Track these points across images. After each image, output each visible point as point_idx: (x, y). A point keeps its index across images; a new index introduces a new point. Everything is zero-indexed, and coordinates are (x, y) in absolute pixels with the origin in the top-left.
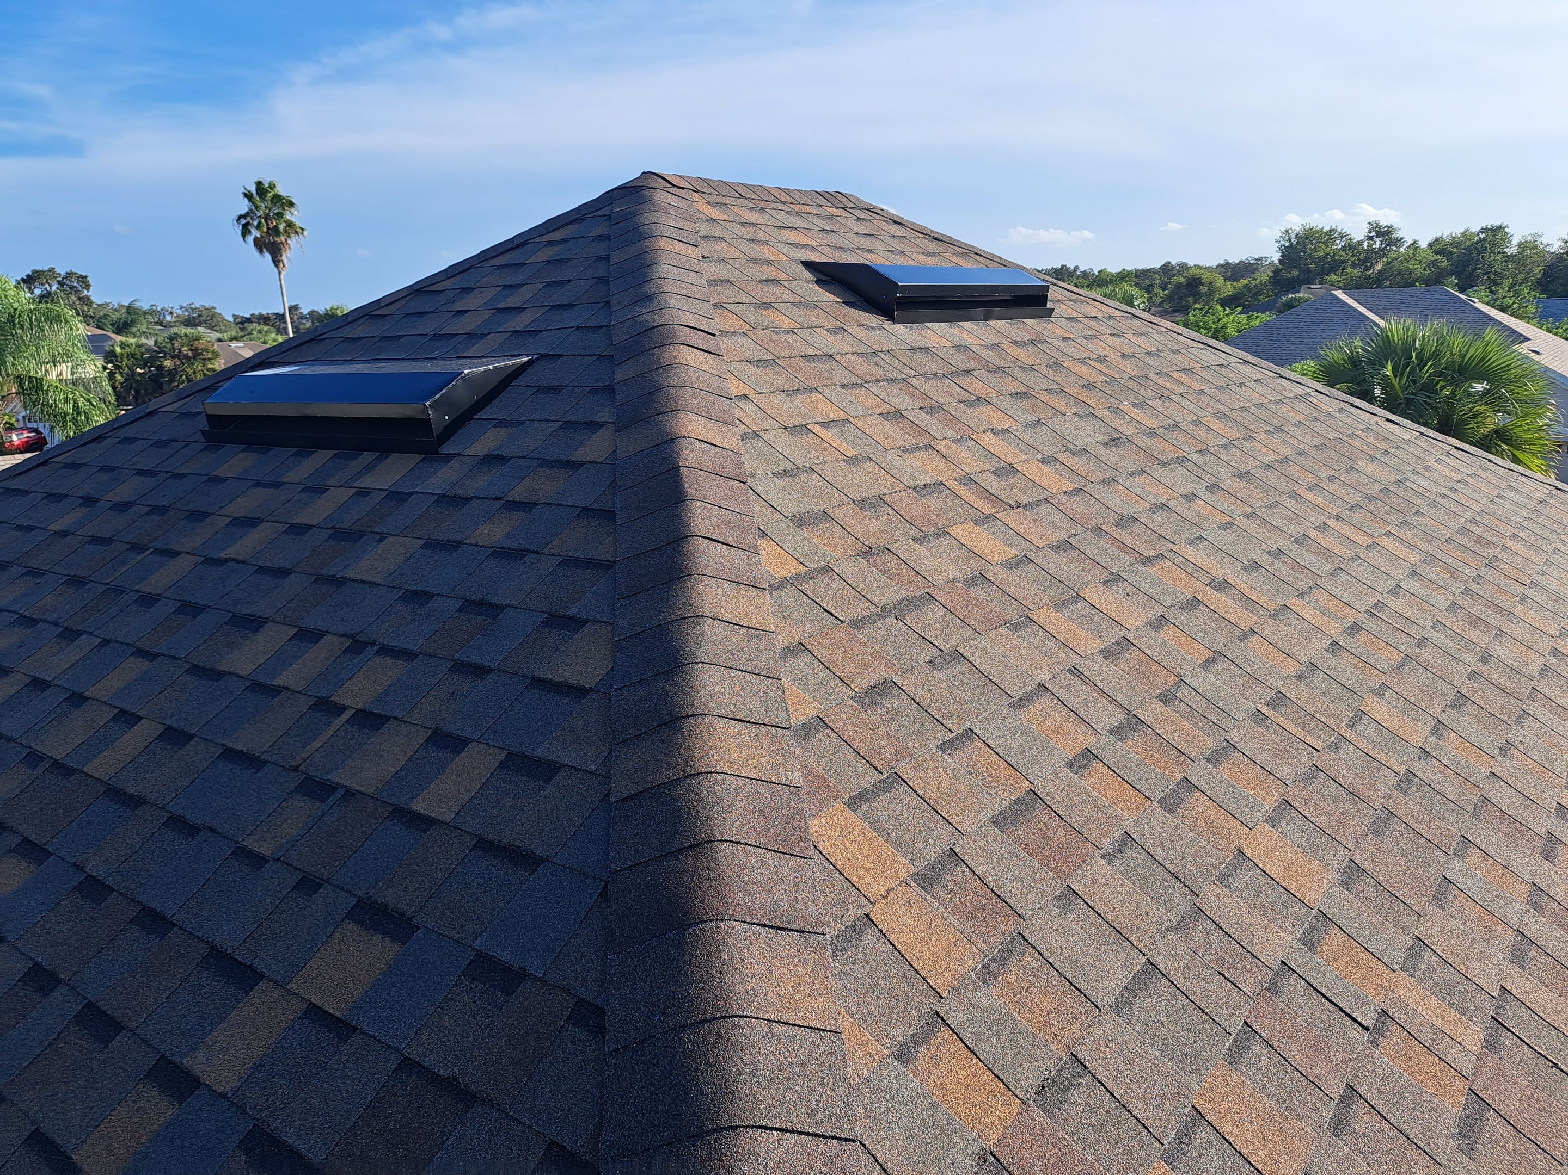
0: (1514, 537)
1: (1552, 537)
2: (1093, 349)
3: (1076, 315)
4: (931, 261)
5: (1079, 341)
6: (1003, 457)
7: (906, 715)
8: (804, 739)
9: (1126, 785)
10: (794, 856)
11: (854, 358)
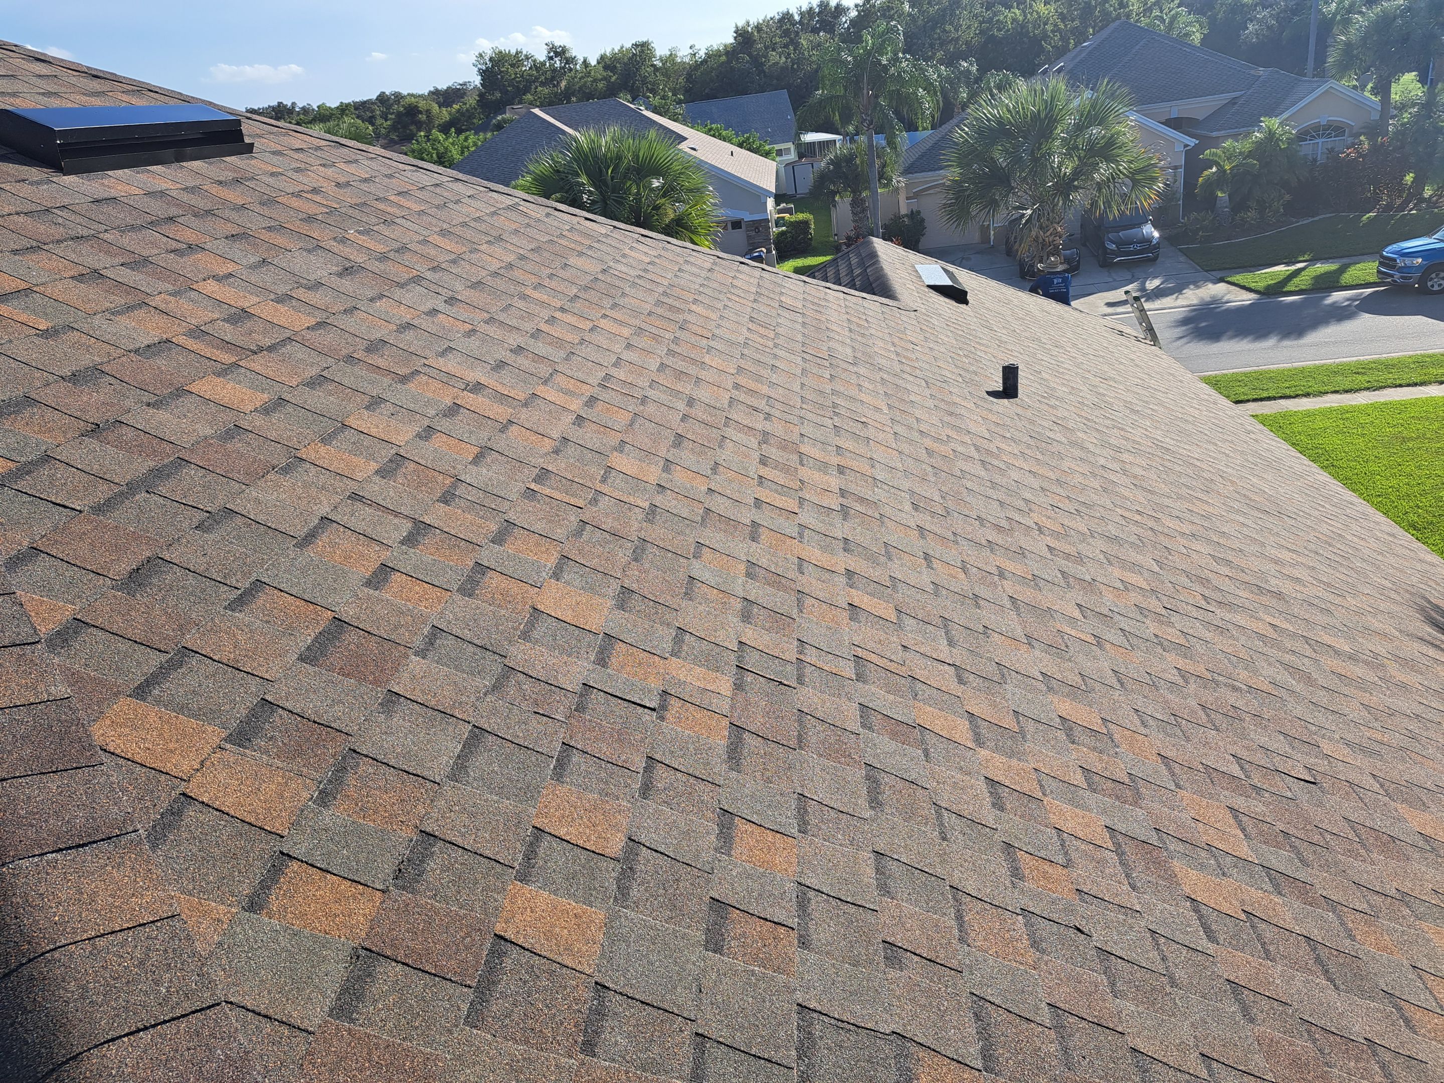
0: (695, 301)
1: (721, 297)
2: (305, 181)
3: (279, 148)
4: (96, 102)
5: (290, 174)
6: (232, 303)
7: (183, 587)
8: (62, 648)
9: (426, 585)
10: (80, 768)
11: (21, 219)
